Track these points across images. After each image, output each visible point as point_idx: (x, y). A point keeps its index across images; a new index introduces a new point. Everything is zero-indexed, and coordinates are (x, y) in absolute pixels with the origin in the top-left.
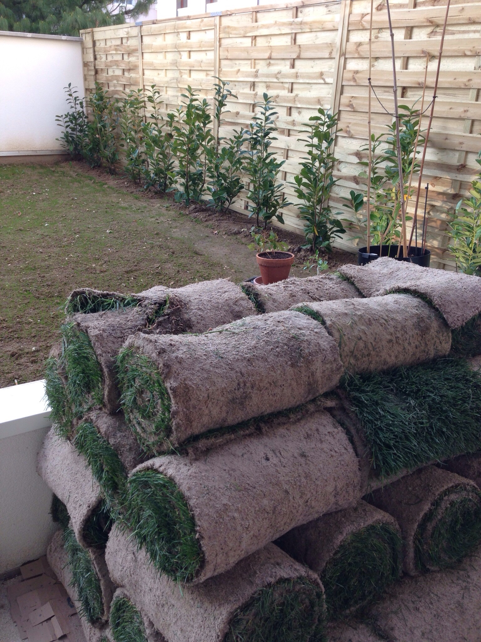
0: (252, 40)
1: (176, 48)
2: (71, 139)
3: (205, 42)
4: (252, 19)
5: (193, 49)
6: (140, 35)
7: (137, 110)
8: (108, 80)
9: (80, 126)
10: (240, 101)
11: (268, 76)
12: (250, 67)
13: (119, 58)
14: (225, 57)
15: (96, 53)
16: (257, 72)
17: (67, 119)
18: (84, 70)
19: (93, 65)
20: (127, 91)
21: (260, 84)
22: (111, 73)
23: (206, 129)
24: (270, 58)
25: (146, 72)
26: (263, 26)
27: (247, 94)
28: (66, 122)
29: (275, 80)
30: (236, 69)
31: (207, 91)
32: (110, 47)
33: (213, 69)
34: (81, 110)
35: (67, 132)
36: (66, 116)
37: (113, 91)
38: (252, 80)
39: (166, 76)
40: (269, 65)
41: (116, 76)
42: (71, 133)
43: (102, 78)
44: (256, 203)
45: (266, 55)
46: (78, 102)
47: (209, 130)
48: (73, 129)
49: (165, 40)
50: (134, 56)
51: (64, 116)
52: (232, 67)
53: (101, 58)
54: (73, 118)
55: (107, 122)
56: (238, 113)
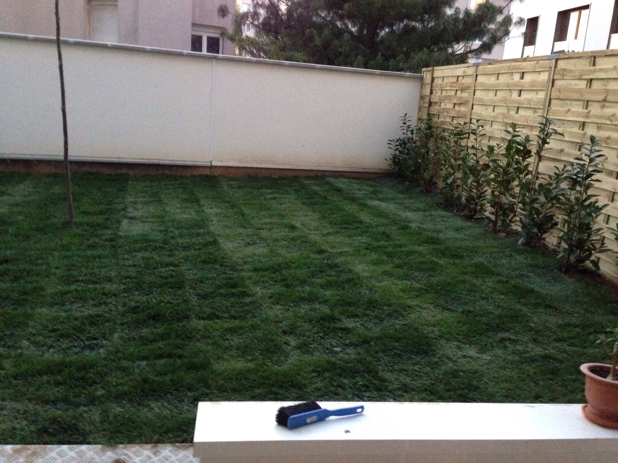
0: (587, 82)
1: (507, 86)
2: (397, 160)
3: (538, 82)
4: (590, 63)
5: (524, 89)
6: (475, 74)
7: (459, 140)
8: (439, 112)
9: (407, 150)
10: (567, 139)
11: (600, 117)
12: (582, 108)
13: (453, 93)
14: (556, 97)
15: (433, 88)
16: (589, 112)
17: (398, 143)
18: (420, 102)
19: (428, 99)
20: (455, 122)
21: (591, 125)
22: (443, 106)
23: (525, 163)
24: (605, 100)
25: (475, 107)
26: (601, 70)
27: (575, 133)
28: (397, 145)
29: (608, 122)
30: (566, 109)
31: (532, 128)
32: (447, 83)
33: (542, 107)
34: (411, 136)
35: (395, 154)
36: (397, 140)
37: (442, 121)
38: (582, 120)
39: (494, 111)
40: (603, 107)
41: (447, 109)
42: (398, 156)
43: (434, 110)
44: (568, 244)
45: (601, 98)
46: (410, 129)
47: (528, 165)
48: (401, 152)
49: (498, 79)
50: (466, 92)
51: (395, 141)
52: (562, 106)
53: (437, 92)
54: (403, 143)
55: (431, 148)
56: (562, 151)
